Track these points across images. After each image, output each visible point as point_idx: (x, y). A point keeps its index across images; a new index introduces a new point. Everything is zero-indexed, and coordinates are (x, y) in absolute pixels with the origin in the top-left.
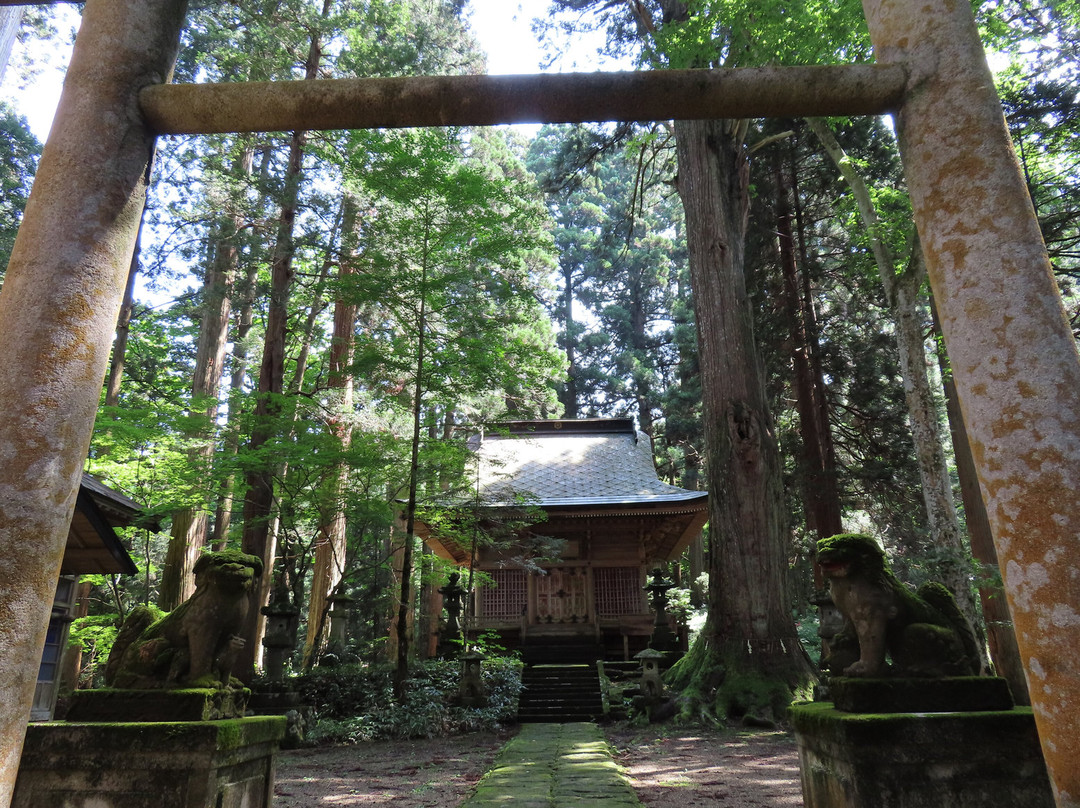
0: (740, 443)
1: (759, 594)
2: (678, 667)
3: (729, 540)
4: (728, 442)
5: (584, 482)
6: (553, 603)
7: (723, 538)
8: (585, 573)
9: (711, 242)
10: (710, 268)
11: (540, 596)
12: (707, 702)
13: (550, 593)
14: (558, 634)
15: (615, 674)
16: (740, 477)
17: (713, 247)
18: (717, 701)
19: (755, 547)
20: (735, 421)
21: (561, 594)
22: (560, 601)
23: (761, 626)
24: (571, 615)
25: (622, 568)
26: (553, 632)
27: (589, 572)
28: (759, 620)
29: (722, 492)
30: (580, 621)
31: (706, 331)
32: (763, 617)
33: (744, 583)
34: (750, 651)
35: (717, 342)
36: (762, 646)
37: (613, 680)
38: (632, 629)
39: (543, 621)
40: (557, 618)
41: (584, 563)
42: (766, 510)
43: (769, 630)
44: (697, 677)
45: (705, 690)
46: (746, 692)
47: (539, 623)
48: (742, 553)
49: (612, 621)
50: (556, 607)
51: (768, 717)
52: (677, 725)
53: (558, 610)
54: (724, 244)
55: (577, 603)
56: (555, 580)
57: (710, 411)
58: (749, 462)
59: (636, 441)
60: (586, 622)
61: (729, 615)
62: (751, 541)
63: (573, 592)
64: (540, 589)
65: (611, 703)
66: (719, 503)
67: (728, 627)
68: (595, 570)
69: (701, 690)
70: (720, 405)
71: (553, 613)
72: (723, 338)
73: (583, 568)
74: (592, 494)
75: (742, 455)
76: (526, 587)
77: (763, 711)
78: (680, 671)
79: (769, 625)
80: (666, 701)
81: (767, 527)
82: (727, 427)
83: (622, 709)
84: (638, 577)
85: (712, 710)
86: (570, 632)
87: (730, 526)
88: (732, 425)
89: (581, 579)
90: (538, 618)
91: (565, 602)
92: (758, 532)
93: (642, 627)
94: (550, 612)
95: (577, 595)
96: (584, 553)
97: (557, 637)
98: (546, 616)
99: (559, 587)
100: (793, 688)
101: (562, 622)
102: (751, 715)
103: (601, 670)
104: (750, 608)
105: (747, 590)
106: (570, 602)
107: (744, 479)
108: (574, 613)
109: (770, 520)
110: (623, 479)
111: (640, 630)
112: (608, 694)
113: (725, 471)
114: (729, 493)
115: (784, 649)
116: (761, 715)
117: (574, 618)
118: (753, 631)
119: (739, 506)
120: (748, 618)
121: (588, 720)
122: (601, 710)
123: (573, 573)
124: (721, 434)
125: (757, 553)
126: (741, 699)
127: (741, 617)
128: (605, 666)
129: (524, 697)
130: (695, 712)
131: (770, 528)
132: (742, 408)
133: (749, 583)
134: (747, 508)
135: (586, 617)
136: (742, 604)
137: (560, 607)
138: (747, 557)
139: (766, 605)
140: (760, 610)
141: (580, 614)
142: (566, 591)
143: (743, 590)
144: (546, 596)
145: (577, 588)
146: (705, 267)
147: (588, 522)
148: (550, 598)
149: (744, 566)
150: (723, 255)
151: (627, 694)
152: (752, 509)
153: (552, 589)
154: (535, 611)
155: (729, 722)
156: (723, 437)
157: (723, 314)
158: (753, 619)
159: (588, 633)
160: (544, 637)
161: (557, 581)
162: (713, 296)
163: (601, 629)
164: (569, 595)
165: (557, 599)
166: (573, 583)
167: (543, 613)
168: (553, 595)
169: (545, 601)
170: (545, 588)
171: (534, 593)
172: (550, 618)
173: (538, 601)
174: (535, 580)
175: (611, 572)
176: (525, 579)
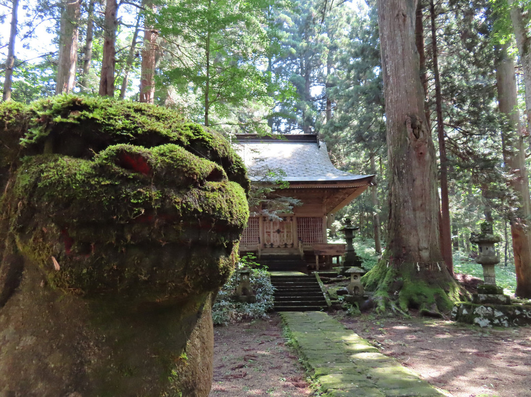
0: (416, 141)
1: (424, 235)
2: (367, 277)
3: (406, 202)
4: (406, 140)
5: (293, 169)
6: (273, 236)
7: (401, 200)
8: (292, 220)
9: (396, 12)
10: (396, 29)
11: (266, 232)
12: (393, 300)
13: (272, 231)
14: (278, 254)
15: (326, 280)
16: (415, 163)
17: (398, 15)
18: (400, 299)
19: (423, 206)
20: (412, 127)
21: (278, 231)
22: (278, 235)
23: (425, 254)
24: (284, 243)
25: (313, 218)
26: (275, 253)
27: (294, 219)
28: (424, 251)
29: (402, 172)
30: (289, 246)
31: (391, 70)
32: (426, 249)
33: (415, 228)
34: (419, 269)
35: (399, 77)
36: (426, 266)
37: (324, 283)
38: (321, 252)
39: (268, 246)
40: (276, 245)
41: (291, 214)
42: (430, 183)
43: (430, 257)
44: (383, 284)
45: (391, 292)
46: (419, 294)
47: (266, 247)
48: (414, 210)
49: (309, 247)
50: (275, 239)
51: (435, 310)
52: (379, 315)
53: (277, 240)
54: (405, 14)
55: (287, 236)
56: (275, 224)
57: (393, 121)
58: (421, 153)
59: (319, 147)
60: (292, 247)
61: (404, 247)
62: (419, 203)
63: (285, 231)
64: (267, 229)
65: (332, 299)
66: (399, 179)
67: (404, 254)
68: (298, 219)
69: (388, 292)
70: (400, 116)
71: (274, 242)
72: (403, 75)
73: (291, 217)
74: (299, 176)
75: (417, 149)
77: (431, 306)
78: (369, 279)
79: (430, 253)
80: (366, 298)
81: (430, 194)
82: (406, 131)
83: (339, 303)
84: (322, 223)
85: (397, 305)
86: (285, 253)
87: (407, 193)
88: (409, 130)
89: (290, 223)
90: (265, 245)
91: (280, 236)
92: (425, 197)
93: (327, 250)
94: (272, 242)
95: (287, 232)
97: (278, 255)
98: (270, 243)
99: (277, 227)
100: (447, 292)
101: (279, 247)
102: (424, 309)
103: (318, 278)
104: (418, 243)
105: (417, 232)
106: (283, 236)
107: (417, 164)
108: (286, 242)
109: (432, 189)
110: (315, 167)
111: (325, 252)
112: (327, 293)
113: (405, 159)
114: (406, 173)
115: (440, 268)
116: (431, 308)
117: (286, 245)
118: (420, 257)
119: (414, 181)
120: (417, 249)
121: (319, 310)
122: (325, 303)
123: (285, 220)
124: (401, 136)
125: (423, 210)
126: (416, 298)
127: (412, 248)
128: (320, 275)
129: (276, 294)
130: (388, 306)
131: (432, 194)
132: (416, 119)
133: (418, 228)
134: (418, 182)
135: (292, 244)
136: (412, 241)
137: (278, 239)
138: (418, 212)
139: (429, 241)
140: (424, 244)
141: (289, 242)
142: (282, 230)
143: (414, 232)
144: (270, 232)
145: (287, 228)
146: (392, 29)
147: (295, 191)
148: (272, 234)
149: (415, 217)
150: (404, 20)
151: (340, 293)
152: (421, 183)
153: (273, 229)
154: (263, 240)
155: (409, 312)
156: (402, 138)
157: (403, 60)
158: (420, 250)
159: (296, 254)
160: (270, 255)
162: (397, 48)
163: (304, 252)
164: (283, 232)
165: (276, 234)
166: (285, 226)
167: (268, 242)
168: (274, 232)
169: (269, 235)
170: (270, 228)
171: (263, 230)
172: (272, 245)
173: (266, 235)
174: (263, 223)
175: (307, 220)
176: (258, 223)
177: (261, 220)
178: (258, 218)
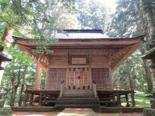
6: (76, 81)
8: (88, 70)
11: (71, 78)
13: (75, 77)
21: (79, 78)
22: (79, 80)
24: (83, 86)
25: (102, 69)
27: (90, 70)
30: (86, 88)
39: (72, 88)
40: (77, 87)
41: (88, 66)
47: (70, 89)
50: (77, 83)
53: (78, 84)
55: (85, 81)
56: (77, 73)
59: (103, 34)
60: (88, 89)
63: (84, 77)
64: (71, 76)
68: (92, 69)
71: (76, 85)
73: (88, 68)
76: (66, 75)
84: (108, 72)
86: (82, 93)
89: (87, 73)
90: (70, 87)
94: (74, 85)
95: (85, 78)
96: (88, 62)
97: (76, 95)
98: (73, 86)
99: (78, 75)
101: (79, 88)
106: (82, 81)
108: (84, 85)
117: (84, 87)
123: (84, 70)
135: (89, 87)
141: (86, 86)
144: (73, 78)
145: (85, 76)
148: (75, 79)
153: (76, 76)
154: (68, 84)
159: (91, 94)
161: (78, 73)
164: (82, 78)
165: (78, 80)
166: (83, 74)
167: (72, 85)
168: (76, 78)
169: (73, 80)
170: (73, 76)
171: (69, 77)
172: (74, 87)
173: (70, 80)
174: (69, 72)
175: (98, 70)
176: (66, 72)
177: (68, 70)
178: (66, 69)
